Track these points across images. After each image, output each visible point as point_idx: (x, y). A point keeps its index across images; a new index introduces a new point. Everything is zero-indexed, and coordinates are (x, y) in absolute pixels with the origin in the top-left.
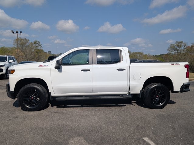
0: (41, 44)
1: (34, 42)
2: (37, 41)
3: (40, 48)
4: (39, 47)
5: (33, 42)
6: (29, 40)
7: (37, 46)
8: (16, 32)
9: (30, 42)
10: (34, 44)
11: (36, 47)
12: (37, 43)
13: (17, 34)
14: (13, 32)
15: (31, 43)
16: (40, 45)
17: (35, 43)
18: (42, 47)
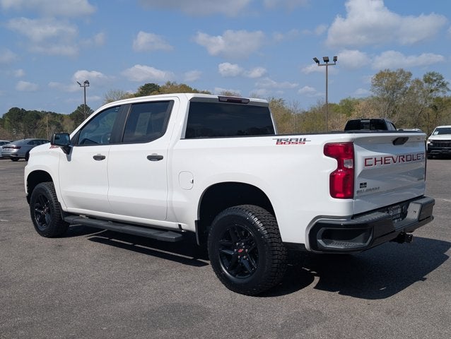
0: (445, 80)
1: (425, 76)
2: (433, 74)
3: (444, 92)
4: (441, 89)
5: (422, 79)
6: (410, 74)
7: (433, 88)
8: (325, 61)
9: (413, 78)
10: (425, 85)
11: (432, 91)
12: (435, 78)
13: (327, 66)
14: (317, 61)
15: (418, 81)
16: (443, 85)
17: (428, 80)
18: (448, 90)
